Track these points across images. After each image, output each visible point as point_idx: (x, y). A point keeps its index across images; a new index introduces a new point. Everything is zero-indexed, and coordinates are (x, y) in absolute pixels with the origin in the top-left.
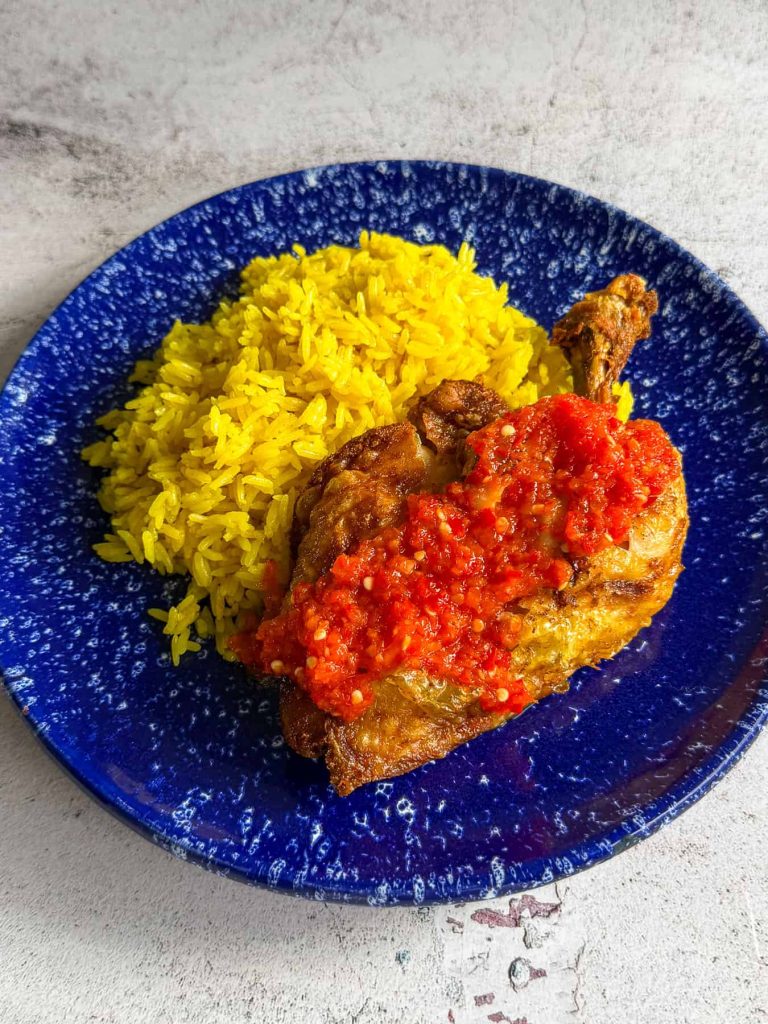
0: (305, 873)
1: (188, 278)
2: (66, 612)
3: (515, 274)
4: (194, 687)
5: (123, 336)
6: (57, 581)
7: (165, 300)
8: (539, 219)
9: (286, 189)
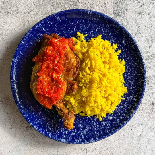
0: (40, 23)
1: (134, 81)
2: (96, 25)
4: (73, 32)
5: (132, 64)
6: (101, 27)
7: (133, 75)
9: (135, 106)
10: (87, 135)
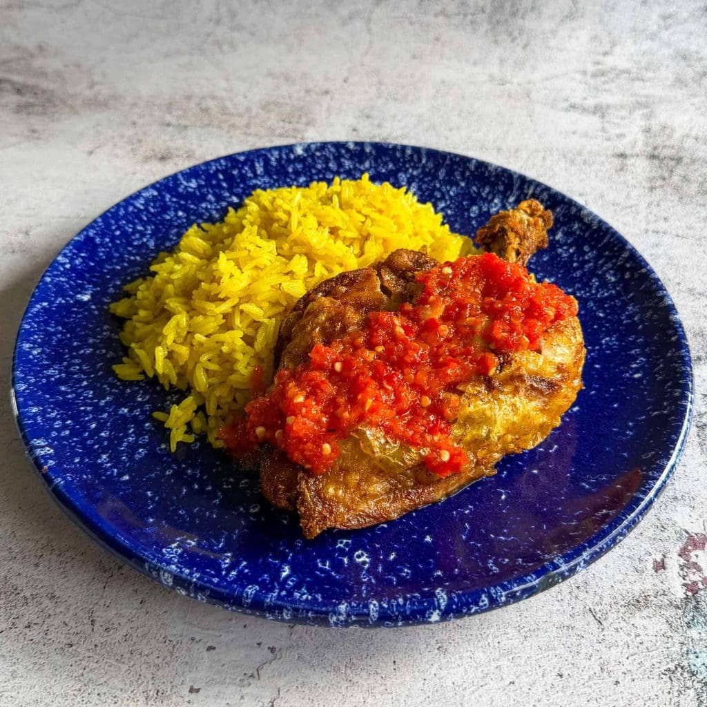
1: (204, 205)
2: (85, 411)
3: (446, 214)
5: (150, 238)
6: (80, 390)
8: (463, 180)
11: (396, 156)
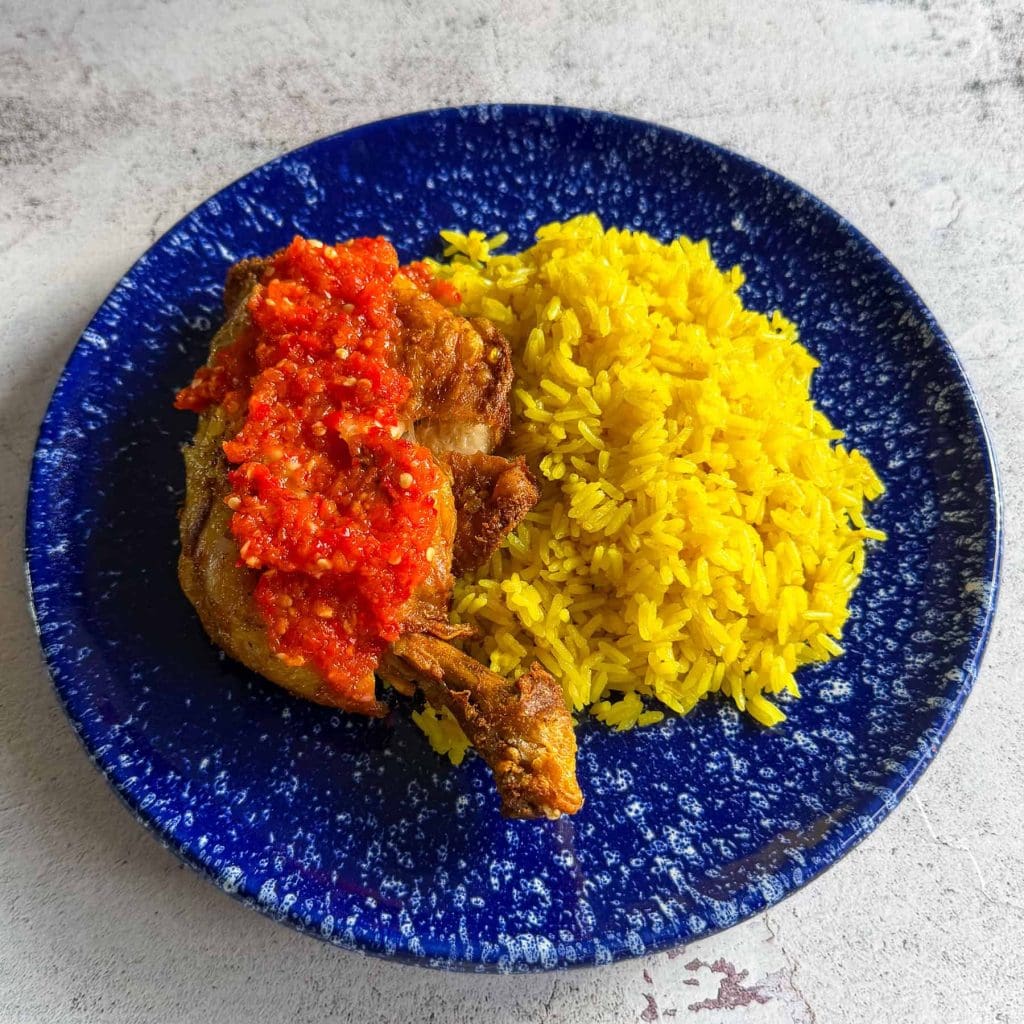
0: (196, 220)
1: (895, 415)
3: (711, 759)
4: (416, 240)
5: (841, 328)
7: (874, 382)
9: (975, 553)
10: (706, 857)
11: (895, 743)
